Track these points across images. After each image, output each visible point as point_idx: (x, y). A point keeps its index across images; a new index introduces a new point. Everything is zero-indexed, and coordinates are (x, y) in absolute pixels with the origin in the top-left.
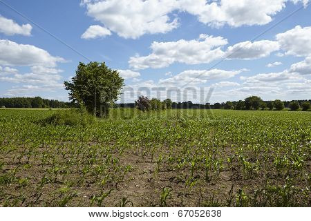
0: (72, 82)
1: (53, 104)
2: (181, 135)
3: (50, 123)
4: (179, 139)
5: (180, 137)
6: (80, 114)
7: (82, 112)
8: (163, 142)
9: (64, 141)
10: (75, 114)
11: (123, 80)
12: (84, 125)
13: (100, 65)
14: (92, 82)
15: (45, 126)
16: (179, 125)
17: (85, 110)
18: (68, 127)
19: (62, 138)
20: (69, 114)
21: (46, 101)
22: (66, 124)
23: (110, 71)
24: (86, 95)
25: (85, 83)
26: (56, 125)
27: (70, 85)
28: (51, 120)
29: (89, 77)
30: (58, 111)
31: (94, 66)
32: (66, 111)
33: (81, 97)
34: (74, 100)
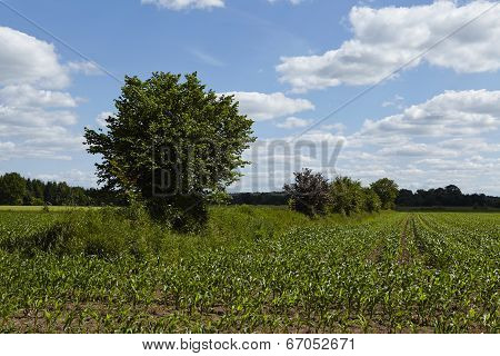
0: (106, 131)
1: (54, 193)
2: (425, 289)
3: (45, 249)
4: (422, 304)
5: (423, 296)
6: (127, 222)
7: (133, 217)
8: (370, 312)
9: (84, 300)
10: (113, 222)
11: (251, 122)
12: (138, 255)
13: (182, 81)
14: (160, 132)
15: (32, 256)
16: (420, 260)
17: (141, 211)
18: (93, 259)
19: (78, 292)
20: (98, 221)
21: (35, 186)
22: (90, 251)
23: (212, 97)
24: (144, 169)
25: (142, 133)
26: (61, 254)
27: (101, 138)
28: (47, 239)
29: (154, 117)
30: (69, 213)
31: (165, 84)
32: (89, 214)
33: (131, 174)
34: (112, 183)
